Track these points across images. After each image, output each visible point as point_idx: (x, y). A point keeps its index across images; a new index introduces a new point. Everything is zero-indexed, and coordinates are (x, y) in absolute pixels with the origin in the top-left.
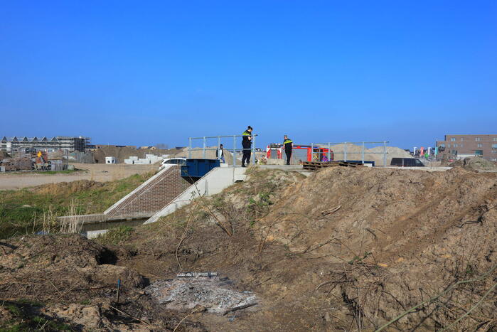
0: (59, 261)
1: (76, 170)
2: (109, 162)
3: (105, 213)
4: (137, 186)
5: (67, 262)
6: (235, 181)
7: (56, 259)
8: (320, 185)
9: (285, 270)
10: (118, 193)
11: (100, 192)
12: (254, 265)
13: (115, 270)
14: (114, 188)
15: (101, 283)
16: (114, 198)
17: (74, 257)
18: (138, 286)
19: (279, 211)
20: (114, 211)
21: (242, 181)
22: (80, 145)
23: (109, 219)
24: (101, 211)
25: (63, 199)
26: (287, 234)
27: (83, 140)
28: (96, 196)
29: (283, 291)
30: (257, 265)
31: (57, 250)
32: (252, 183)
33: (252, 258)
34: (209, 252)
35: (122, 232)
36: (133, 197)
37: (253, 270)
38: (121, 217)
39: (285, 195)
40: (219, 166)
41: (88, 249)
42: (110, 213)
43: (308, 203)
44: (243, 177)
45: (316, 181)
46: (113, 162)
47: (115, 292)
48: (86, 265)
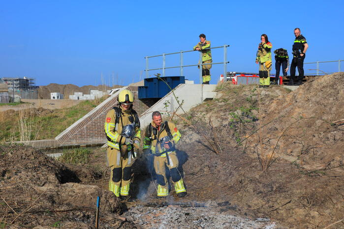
0: (10, 178)
1: (21, 102)
2: (54, 98)
3: (57, 138)
4: (89, 111)
5: (20, 178)
6: (204, 99)
7: (7, 175)
8: (320, 94)
9: (309, 190)
10: (69, 119)
11: (50, 118)
12: (261, 185)
13: (84, 189)
14: (64, 114)
15: (68, 204)
16: (66, 124)
17: (29, 173)
18: (115, 211)
19: (269, 126)
20: (66, 136)
21: (211, 99)
22: (24, 85)
23: (61, 145)
24: (53, 137)
25: (10, 126)
26: (289, 151)
27: (27, 80)
28: (46, 123)
29: (313, 217)
30: (265, 186)
31: (7, 164)
32: (225, 100)
33: (257, 177)
34: (193, 174)
35: (79, 155)
36: (87, 120)
37: (261, 192)
38: (74, 143)
39: (272, 109)
40: (185, 83)
41: (45, 165)
42: (62, 138)
43: (309, 114)
44: (213, 95)
45: (312, 90)
46: (58, 97)
47: (88, 217)
48: (45, 183)
